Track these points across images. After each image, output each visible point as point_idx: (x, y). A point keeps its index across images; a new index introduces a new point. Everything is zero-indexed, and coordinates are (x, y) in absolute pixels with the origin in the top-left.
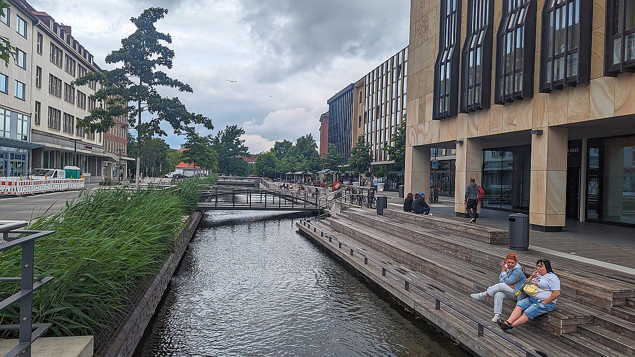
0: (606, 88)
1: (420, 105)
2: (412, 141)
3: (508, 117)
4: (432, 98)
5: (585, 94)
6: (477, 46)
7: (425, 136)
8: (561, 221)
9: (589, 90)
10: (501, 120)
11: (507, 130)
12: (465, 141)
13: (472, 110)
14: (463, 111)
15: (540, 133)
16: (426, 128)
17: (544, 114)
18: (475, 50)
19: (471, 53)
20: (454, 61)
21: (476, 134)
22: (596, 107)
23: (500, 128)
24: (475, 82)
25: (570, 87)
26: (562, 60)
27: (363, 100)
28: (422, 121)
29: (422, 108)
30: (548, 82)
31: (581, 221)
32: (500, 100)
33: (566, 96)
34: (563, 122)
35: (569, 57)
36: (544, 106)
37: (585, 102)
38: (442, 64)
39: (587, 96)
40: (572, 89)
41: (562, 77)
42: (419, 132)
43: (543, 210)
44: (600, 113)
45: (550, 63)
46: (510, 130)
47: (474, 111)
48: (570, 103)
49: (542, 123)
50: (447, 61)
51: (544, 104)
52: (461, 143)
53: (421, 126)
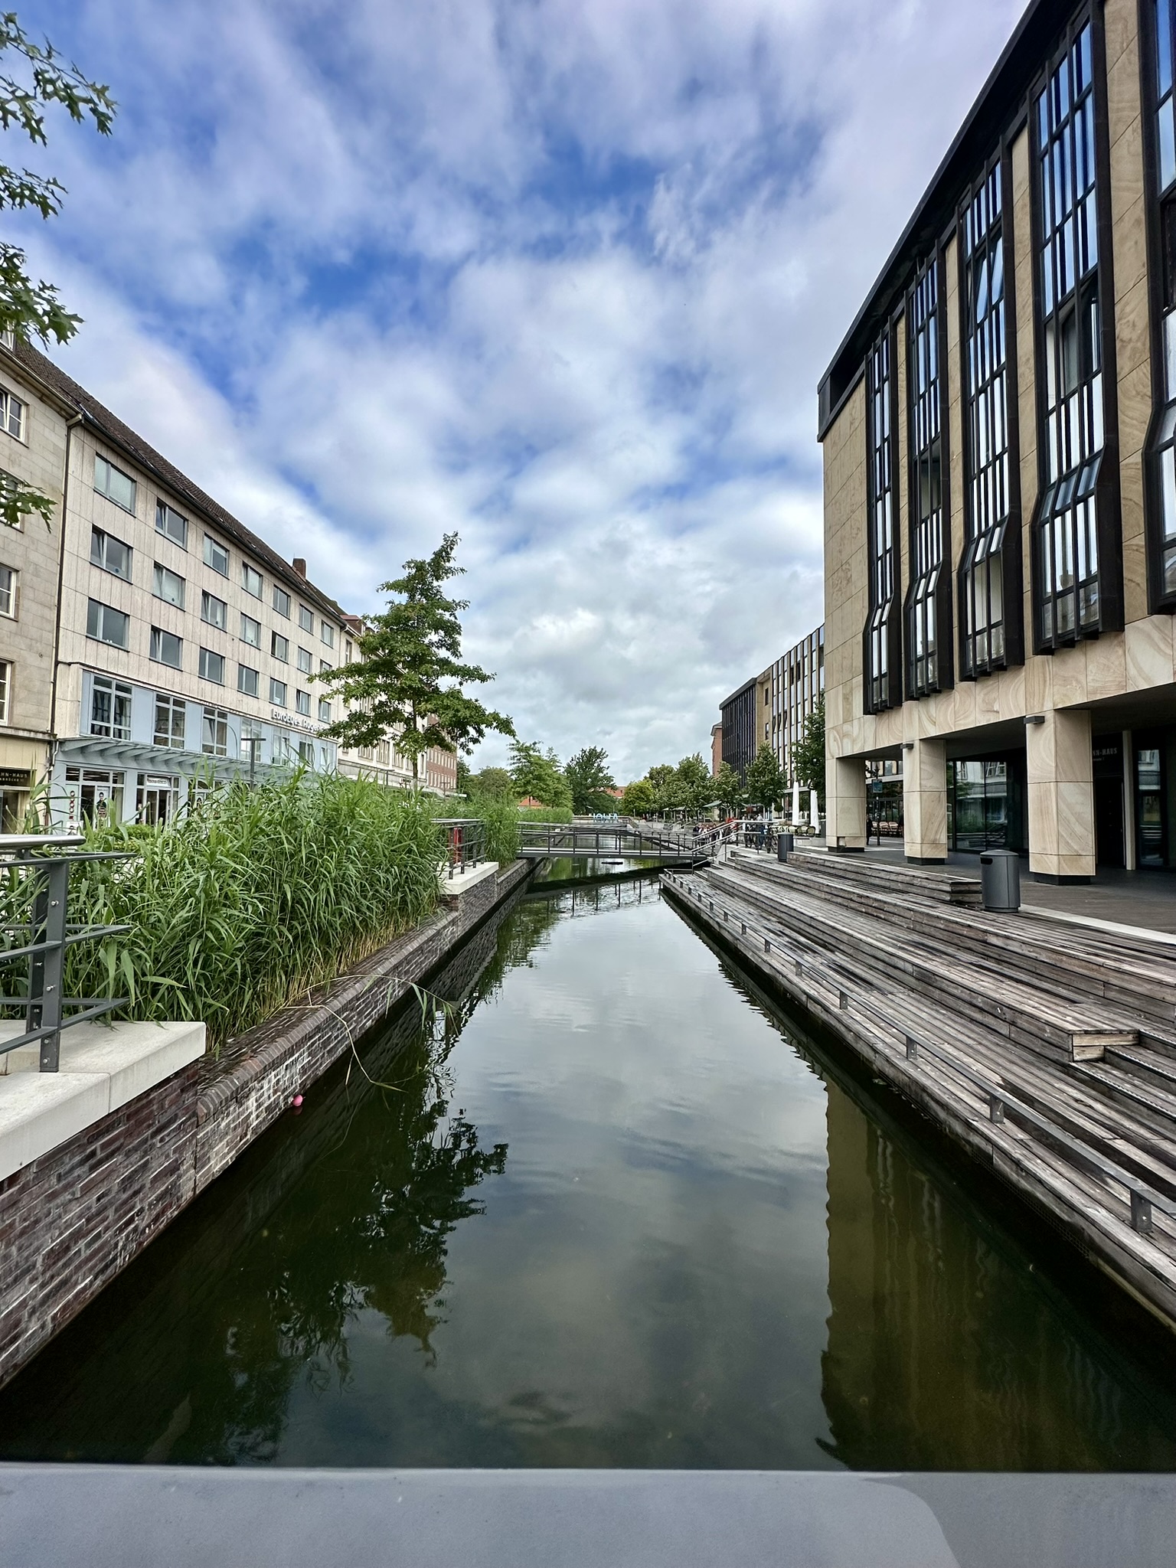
0: (1156, 635)
1: (844, 694)
2: (835, 749)
3: (983, 700)
4: (862, 682)
5: (1117, 649)
6: (927, 595)
7: (854, 741)
8: (1087, 866)
9: (1123, 642)
10: (973, 705)
11: (982, 721)
12: (917, 744)
13: (923, 695)
14: (911, 698)
15: (1039, 721)
16: (855, 729)
17: (1044, 692)
18: (923, 601)
19: (919, 607)
20: (893, 623)
21: (933, 732)
22: (1140, 670)
23: (972, 718)
24: (927, 650)
25: (1089, 642)
26: (1071, 597)
27: (770, 701)
28: (849, 719)
29: (847, 699)
30: (1049, 636)
31: (1129, 868)
32: (969, 674)
33: (1083, 659)
34: (1079, 699)
35: (1082, 591)
36: (1045, 677)
37: (1117, 663)
38: (874, 629)
39: (1120, 652)
40: (1092, 644)
41: (1071, 626)
42: (845, 735)
43: (1052, 848)
44: (1147, 679)
45: (1049, 606)
46: (989, 720)
47: (928, 696)
48: (1090, 667)
49: (1043, 705)
50: (881, 624)
51: (1044, 674)
52: (910, 747)
53: (847, 727)
